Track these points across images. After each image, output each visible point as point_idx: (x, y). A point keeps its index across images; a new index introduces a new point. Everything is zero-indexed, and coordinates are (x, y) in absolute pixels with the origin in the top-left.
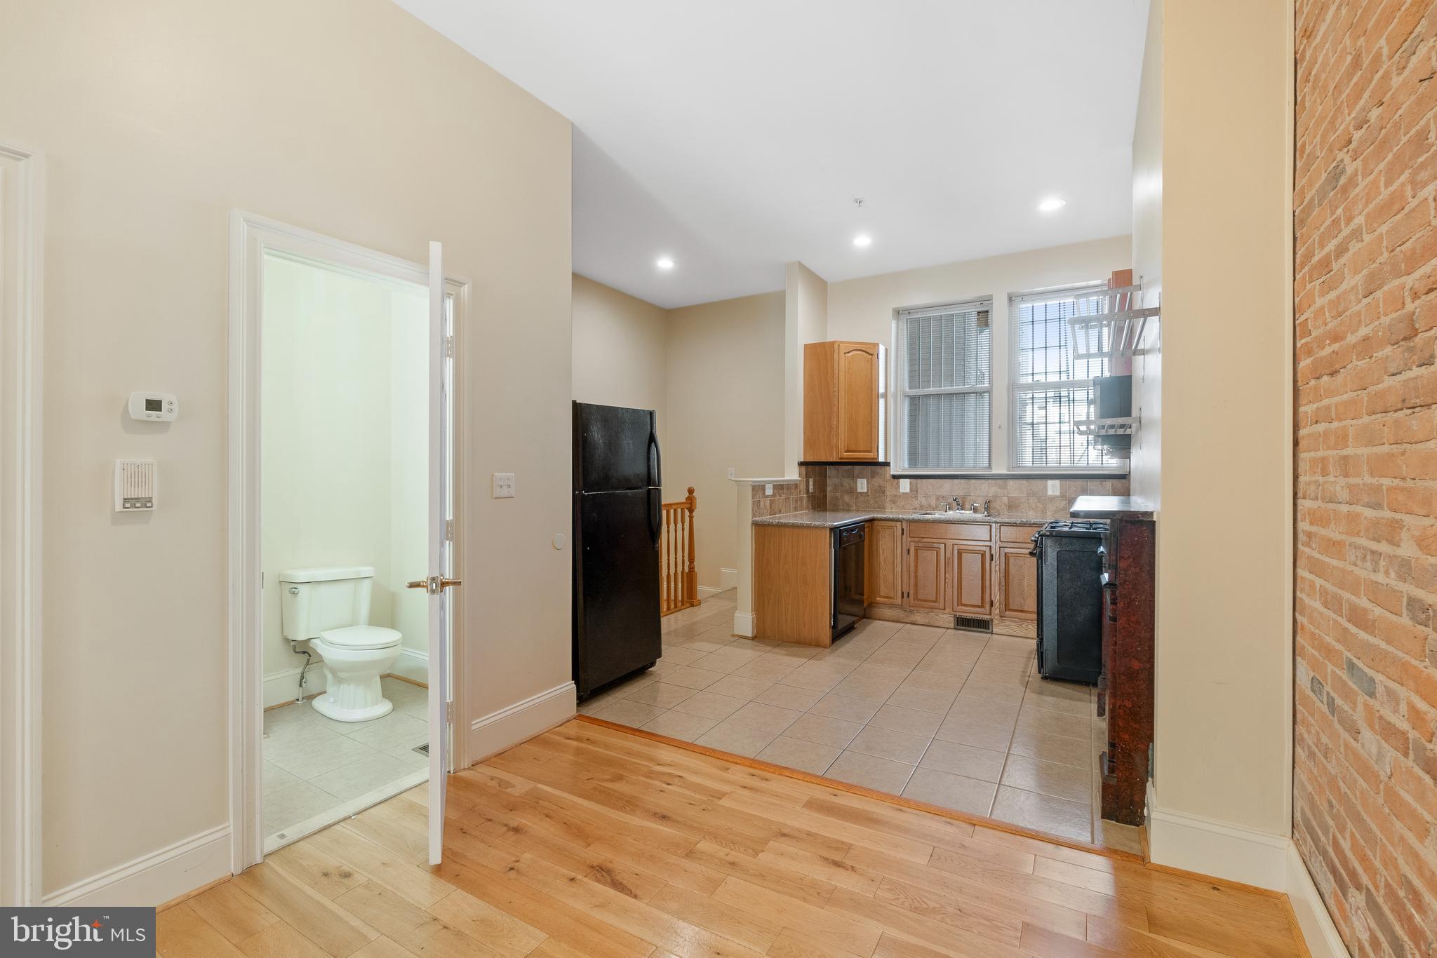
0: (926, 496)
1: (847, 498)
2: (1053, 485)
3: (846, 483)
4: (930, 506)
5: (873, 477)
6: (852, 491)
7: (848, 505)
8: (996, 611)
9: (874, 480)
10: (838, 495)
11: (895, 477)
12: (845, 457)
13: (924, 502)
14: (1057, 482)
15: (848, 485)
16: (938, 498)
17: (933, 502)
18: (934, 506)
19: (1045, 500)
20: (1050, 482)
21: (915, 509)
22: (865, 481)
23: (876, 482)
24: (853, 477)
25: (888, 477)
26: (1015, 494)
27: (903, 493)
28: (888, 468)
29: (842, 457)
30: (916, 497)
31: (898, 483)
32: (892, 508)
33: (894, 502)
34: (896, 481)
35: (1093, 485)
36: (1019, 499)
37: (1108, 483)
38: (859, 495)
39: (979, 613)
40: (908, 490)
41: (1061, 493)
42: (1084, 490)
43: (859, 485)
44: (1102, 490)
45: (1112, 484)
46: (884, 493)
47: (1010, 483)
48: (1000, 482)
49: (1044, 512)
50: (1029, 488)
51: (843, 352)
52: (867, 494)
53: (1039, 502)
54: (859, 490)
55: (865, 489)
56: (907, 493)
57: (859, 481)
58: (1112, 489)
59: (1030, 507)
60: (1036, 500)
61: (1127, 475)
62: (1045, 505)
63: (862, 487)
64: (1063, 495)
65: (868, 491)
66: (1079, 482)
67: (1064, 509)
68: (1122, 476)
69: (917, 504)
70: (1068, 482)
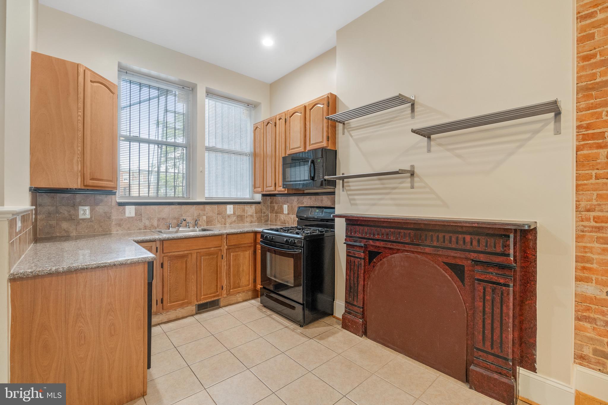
0: (149, 219)
1: (65, 225)
2: (230, 208)
3: (64, 211)
4: (152, 225)
5: (97, 204)
6: (73, 219)
7: (67, 232)
8: (224, 292)
9: (99, 207)
10: (53, 222)
11: (121, 204)
12: (90, 184)
13: (147, 223)
14: (232, 206)
15: (66, 213)
16: (159, 220)
17: (155, 223)
18: (156, 225)
19: (225, 217)
20: (228, 206)
21: (140, 229)
22: (87, 208)
23: (100, 209)
24: (75, 206)
25: (114, 203)
26: (210, 214)
27: (129, 218)
28: (113, 196)
29: (88, 184)
30: (141, 220)
31: (124, 209)
32: (117, 231)
33: (120, 225)
34: (122, 207)
35: (247, 208)
36: (213, 217)
37: (254, 206)
38: (81, 221)
39: (214, 297)
40: (133, 215)
41: (234, 212)
42: (244, 211)
43: (81, 212)
44: (251, 210)
45: (255, 207)
46: (109, 218)
47: (208, 207)
48: (201, 207)
49: (225, 224)
50: (218, 210)
51: (88, 79)
52: (90, 220)
53: (223, 218)
54: (81, 216)
55: (88, 216)
56: (132, 217)
57: (81, 208)
58: (255, 210)
59: (218, 221)
60: (221, 217)
61: (261, 202)
62: (225, 220)
63: (84, 214)
64: (234, 213)
65: (91, 217)
66: (241, 206)
67: (235, 221)
68: (259, 203)
69: (141, 225)
70: (236, 206)
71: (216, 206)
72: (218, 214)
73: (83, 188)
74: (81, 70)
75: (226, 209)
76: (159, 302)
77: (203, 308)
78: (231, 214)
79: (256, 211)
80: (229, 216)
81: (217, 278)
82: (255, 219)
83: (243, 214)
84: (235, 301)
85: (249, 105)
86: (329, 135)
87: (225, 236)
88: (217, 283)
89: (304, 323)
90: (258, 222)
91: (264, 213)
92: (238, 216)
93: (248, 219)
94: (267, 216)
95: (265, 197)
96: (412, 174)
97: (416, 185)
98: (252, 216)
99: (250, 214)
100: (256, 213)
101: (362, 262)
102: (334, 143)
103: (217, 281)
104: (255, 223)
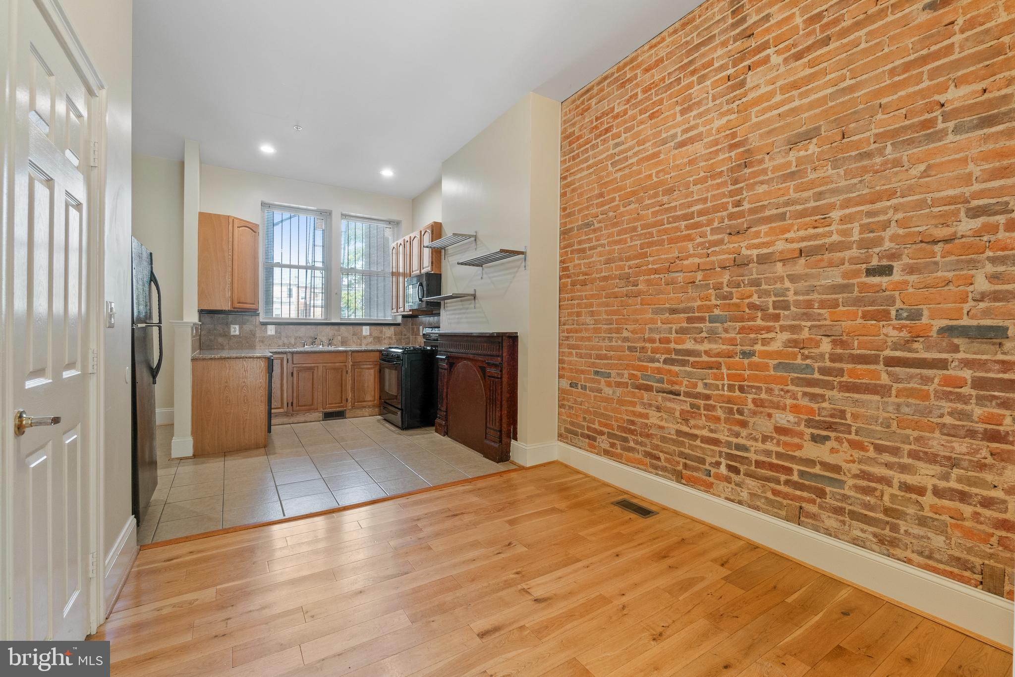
0: (287, 337)
1: (220, 340)
2: (366, 329)
3: (220, 328)
4: (290, 343)
5: (245, 324)
6: (226, 335)
7: (222, 345)
8: (350, 404)
10: (212, 338)
11: (263, 324)
12: (237, 307)
13: (286, 341)
14: (368, 327)
15: (221, 330)
16: (296, 339)
17: (293, 341)
19: (361, 338)
20: (364, 328)
21: (279, 346)
22: (237, 327)
23: (247, 327)
24: (228, 325)
25: (258, 323)
26: (346, 334)
27: (270, 335)
28: (257, 317)
29: (235, 307)
30: (280, 338)
31: (266, 328)
32: (261, 346)
33: (262, 342)
34: (264, 327)
35: (385, 329)
36: (348, 336)
37: (392, 328)
38: (232, 337)
39: (339, 407)
40: (273, 333)
41: (370, 333)
42: (381, 332)
43: (232, 330)
44: (389, 332)
45: (394, 329)
46: (254, 335)
47: (343, 328)
48: (336, 327)
49: (361, 345)
50: (353, 331)
51: (236, 226)
52: (239, 336)
54: (232, 333)
55: (237, 333)
56: (273, 335)
57: (232, 326)
58: (394, 331)
59: (353, 342)
60: (357, 338)
61: (401, 323)
62: (361, 341)
63: (235, 331)
64: (371, 335)
65: (240, 334)
66: (379, 328)
67: (371, 343)
68: (399, 325)
69: (280, 343)
70: (373, 327)
71: (351, 327)
72: (353, 335)
73: (232, 309)
74: (231, 220)
75: (362, 330)
76: (290, 405)
77: (328, 416)
78: (367, 335)
79: (395, 333)
80: (365, 337)
81: (342, 391)
82: (394, 341)
83: (380, 335)
84: (362, 415)
86: (434, 261)
87: (350, 353)
88: (342, 395)
89: (406, 426)
91: (405, 335)
92: (374, 338)
93: (386, 341)
94: (408, 338)
95: (405, 318)
96: (475, 298)
97: (477, 305)
98: (390, 338)
99: (388, 336)
100: (395, 335)
101: (446, 371)
102: (440, 267)
103: (342, 393)
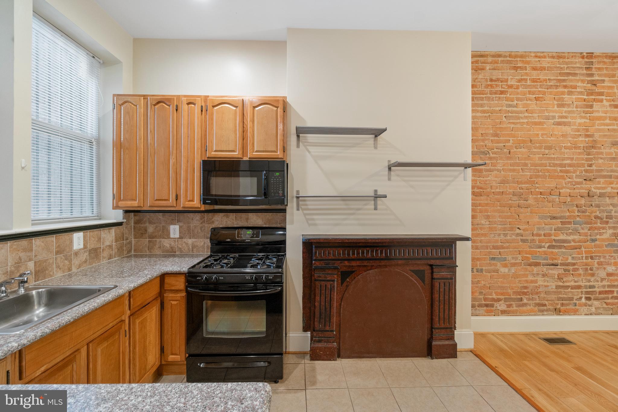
2: (78, 238)
14: (81, 234)
19: (70, 256)
20: (75, 236)
35: (104, 234)
36: (47, 260)
37: (113, 230)
41: (84, 245)
42: (99, 239)
44: (107, 237)
45: (115, 231)
47: (37, 242)
49: (70, 269)
50: (58, 245)
53: (66, 259)
58: (115, 235)
59: (58, 267)
60: (63, 258)
61: (123, 222)
62: (70, 261)
64: (85, 247)
66: (96, 232)
67: (85, 262)
68: (119, 224)
70: (89, 233)
71: (52, 239)
72: (58, 253)
75: (71, 242)
78: (80, 249)
79: (116, 237)
80: (76, 254)
82: (115, 251)
83: (98, 246)
85: (95, 57)
90: (119, 256)
91: (127, 239)
92: (90, 251)
93: (106, 254)
94: (130, 243)
95: (127, 214)
98: (110, 247)
99: (108, 243)
100: (116, 241)
104: (115, 257)
